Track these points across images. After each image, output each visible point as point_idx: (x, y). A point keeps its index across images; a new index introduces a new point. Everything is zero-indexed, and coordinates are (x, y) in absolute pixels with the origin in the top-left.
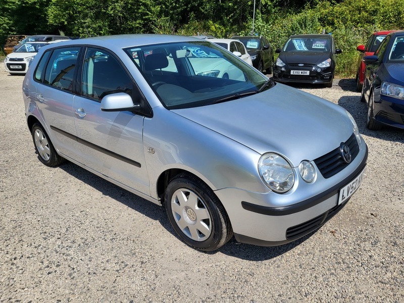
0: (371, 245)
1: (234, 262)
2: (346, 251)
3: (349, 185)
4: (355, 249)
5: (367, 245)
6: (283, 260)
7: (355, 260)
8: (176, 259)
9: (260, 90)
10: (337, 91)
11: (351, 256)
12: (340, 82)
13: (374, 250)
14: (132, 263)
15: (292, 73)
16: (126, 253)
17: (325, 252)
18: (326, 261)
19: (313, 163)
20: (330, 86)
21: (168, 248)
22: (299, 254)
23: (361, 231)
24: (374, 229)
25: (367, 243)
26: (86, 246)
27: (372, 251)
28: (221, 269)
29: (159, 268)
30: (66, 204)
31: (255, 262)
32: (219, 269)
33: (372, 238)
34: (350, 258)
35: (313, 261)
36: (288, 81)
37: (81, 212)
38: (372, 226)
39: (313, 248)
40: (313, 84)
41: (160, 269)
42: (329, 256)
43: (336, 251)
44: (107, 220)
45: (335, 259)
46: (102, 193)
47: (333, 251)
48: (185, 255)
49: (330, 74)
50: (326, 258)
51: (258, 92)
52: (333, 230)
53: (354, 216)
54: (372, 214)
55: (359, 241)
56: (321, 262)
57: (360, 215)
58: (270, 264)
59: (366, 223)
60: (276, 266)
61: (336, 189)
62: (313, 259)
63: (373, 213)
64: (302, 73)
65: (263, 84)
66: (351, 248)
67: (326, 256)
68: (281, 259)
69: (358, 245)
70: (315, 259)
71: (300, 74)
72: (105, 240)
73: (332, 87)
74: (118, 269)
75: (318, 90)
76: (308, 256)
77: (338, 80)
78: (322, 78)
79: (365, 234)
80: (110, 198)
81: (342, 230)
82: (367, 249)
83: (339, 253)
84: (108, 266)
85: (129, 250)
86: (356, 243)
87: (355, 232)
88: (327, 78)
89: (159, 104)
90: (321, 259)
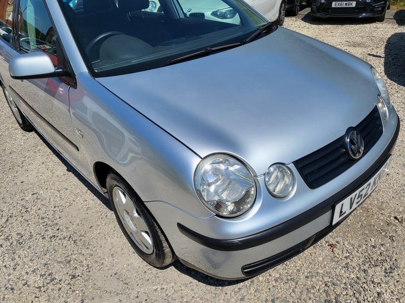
0: (384, 274)
1: (186, 285)
2: (344, 281)
3: (353, 195)
4: (358, 278)
5: (378, 273)
6: (252, 289)
7: (355, 299)
8: (115, 274)
9: (247, 40)
10: (390, 26)
11: (350, 291)
12: (397, 14)
13: (387, 283)
14: (60, 277)
15: (333, 6)
16: (59, 260)
17: (314, 279)
18: (312, 296)
19: (292, 166)
20: (381, 19)
21: (112, 255)
22: (276, 280)
23: (374, 247)
24: (395, 244)
25: (378, 269)
26: (19, 245)
27: (383, 285)
28: (167, 295)
29: (90, 287)
30: (22, 182)
31: (214, 287)
32: (164, 294)
33: (388, 260)
34: (347, 294)
35: (293, 294)
36: (328, 16)
37: (33, 194)
38: (391, 238)
39: (298, 271)
40: (361, 18)
41: (91, 290)
42: (318, 288)
43: (329, 280)
44: (57, 208)
45: (324, 295)
46: (66, 168)
47: (326, 279)
48: (129, 268)
49: (383, 4)
50: (312, 291)
51: (244, 43)
52: (334, 242)
53: (370, 218)
54: (396, 218)
55: (367, 265)
56: (304, 296)
57: (378, 218)
58: (233, 294)
59: (383, 234)
60: (240, 297)
61: (330, 204)
62: (294, 291)
63: (398, 217)
64: (346, 4)
65: (258, 30)
66: (352, 276)
67: (313, 287)
68: (250, 286)
69: (365, 271)
70: (296, 290)
71: (344, 6)
72: (44, 238)
73: (384, 22)
74: (41, 285)
75: (366, 25)
76: (288, 285)
77: (395, 11)
78: (372, 10)
79: (379, 252)
80: (73, 175)
81: (346, 243)
82: (376, 280)
83: (334, 284)
84: (32, 279)
85: (66, 255)
86: (362, 268)
87: (364, 247)
88: (378, 9)
89: (85, 69)
90: (305, 292)
